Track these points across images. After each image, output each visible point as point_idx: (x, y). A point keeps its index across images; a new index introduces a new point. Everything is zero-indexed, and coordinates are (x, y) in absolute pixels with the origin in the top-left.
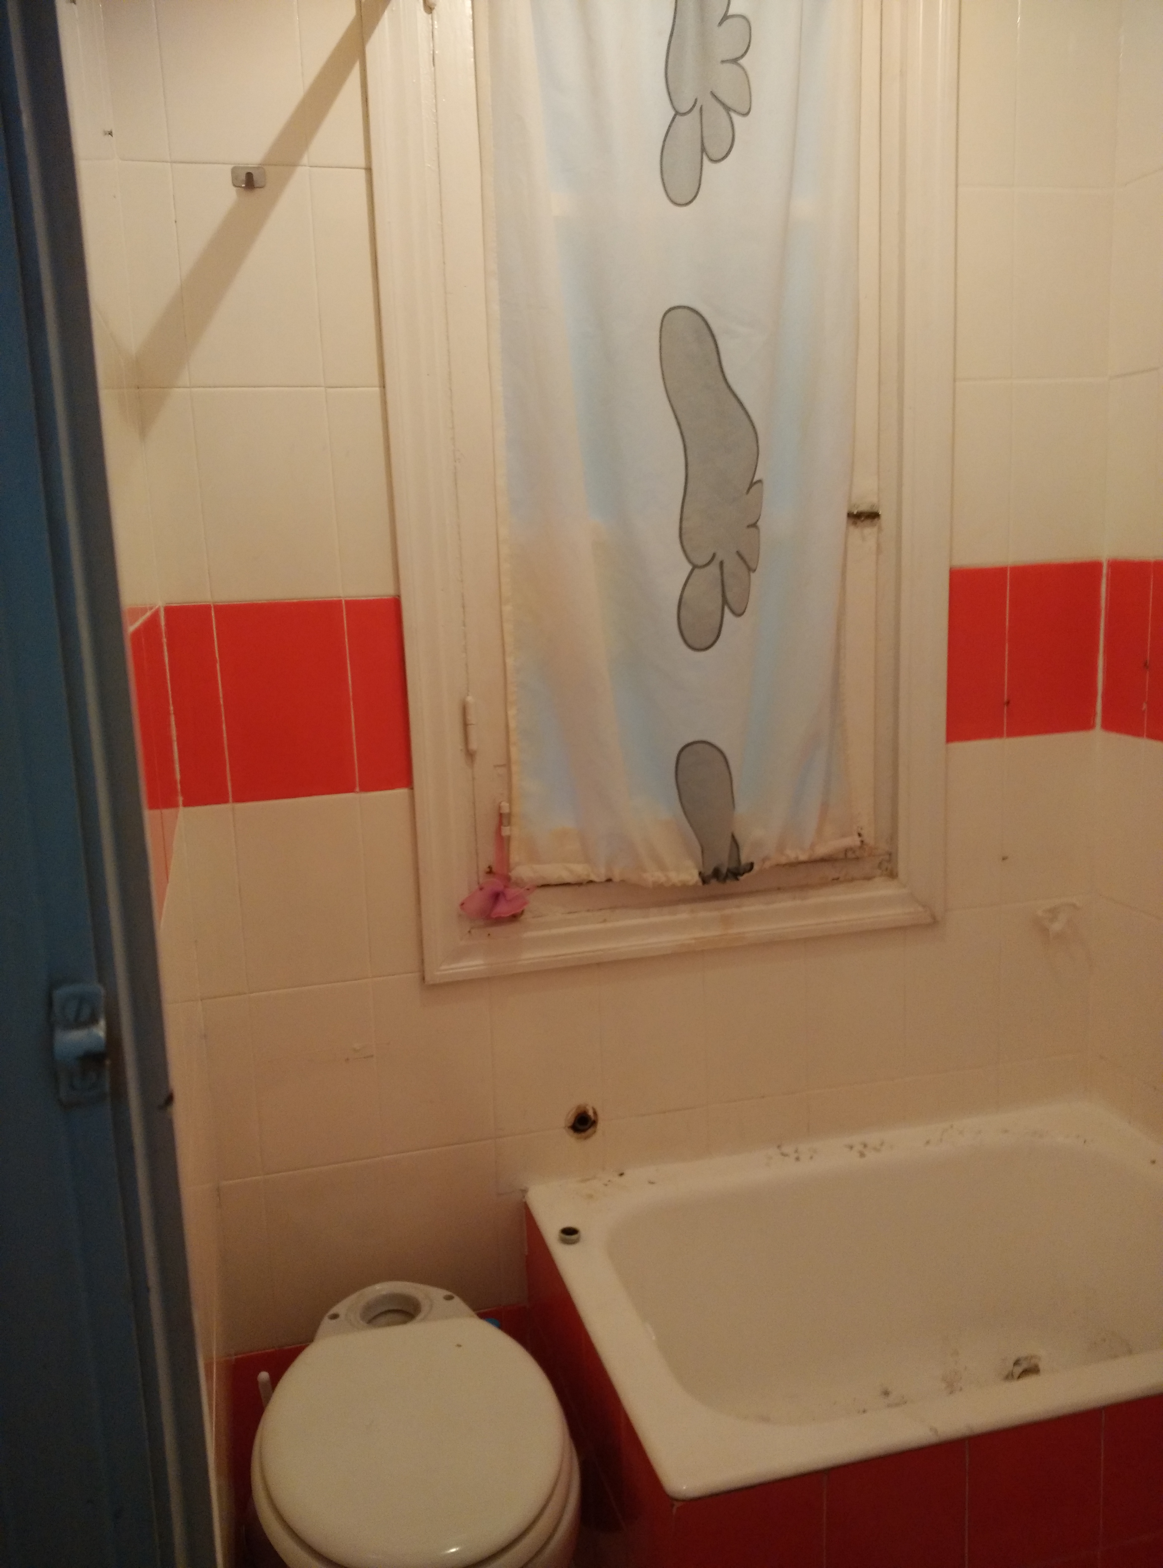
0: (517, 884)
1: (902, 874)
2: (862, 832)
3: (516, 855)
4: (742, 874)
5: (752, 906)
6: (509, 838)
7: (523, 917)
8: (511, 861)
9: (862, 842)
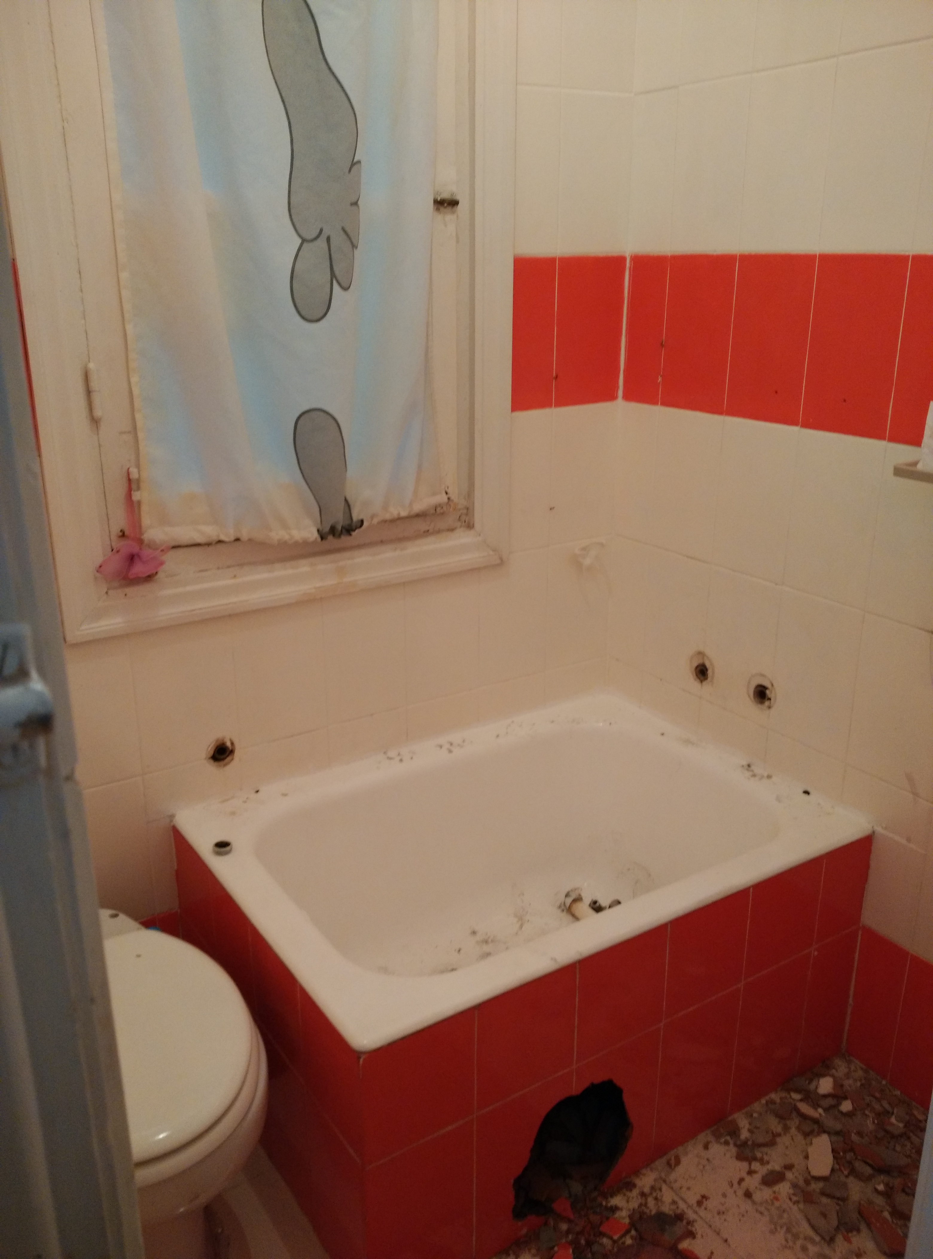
0: (149, 546)
1: (477, 525)
2: (448, 491)
3: (146, 520)
4: (354, 530)
5: (361, 558)
6: (139, 503)
7: (157, 577)
8: (143, 525)
9: (449, 499)
